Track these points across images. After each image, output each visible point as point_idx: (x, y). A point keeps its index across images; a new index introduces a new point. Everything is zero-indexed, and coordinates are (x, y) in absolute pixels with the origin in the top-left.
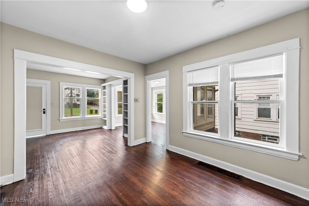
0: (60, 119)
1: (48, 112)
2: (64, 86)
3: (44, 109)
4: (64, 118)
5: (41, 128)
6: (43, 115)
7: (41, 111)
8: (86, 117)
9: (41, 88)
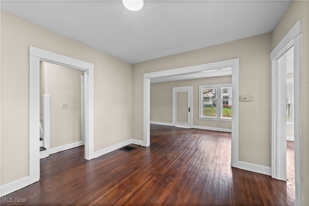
0: (199, 117)
1: (192, 110)
2: (202, 89)
3: (189, 108)
4: (202, 116)
5: (188, 122)
6: (189, 112)
7: (188, 109)
8: (221, 118)
9: (188, 92)
